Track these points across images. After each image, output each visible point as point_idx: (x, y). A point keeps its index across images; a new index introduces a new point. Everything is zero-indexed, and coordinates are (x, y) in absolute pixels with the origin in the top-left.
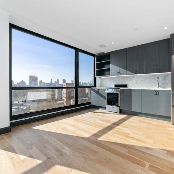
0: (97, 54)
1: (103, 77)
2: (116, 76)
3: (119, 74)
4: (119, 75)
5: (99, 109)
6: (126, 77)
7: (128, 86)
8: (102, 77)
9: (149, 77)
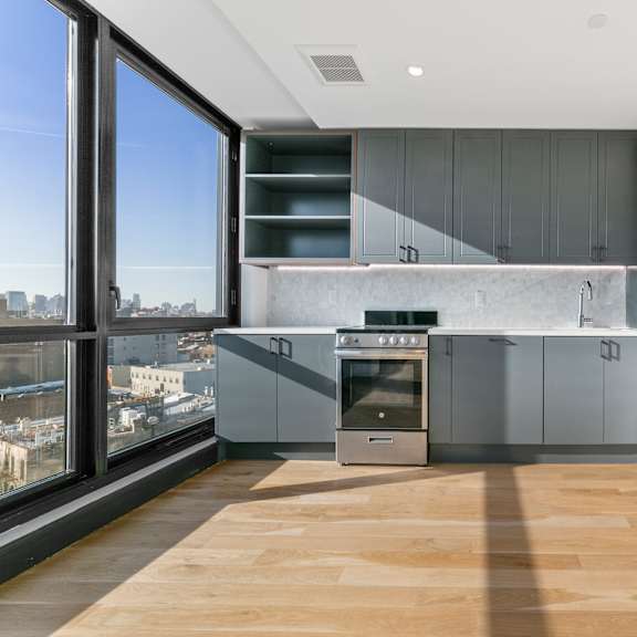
0: (256, 122)
1: (285, 267)
2: (372, 266)
3: (411, 254)
4: (409, 261)
5: (284, 460)
6: (432, 276)
7: (440, 319)
8: (280, 268)
9: (541, 282)
